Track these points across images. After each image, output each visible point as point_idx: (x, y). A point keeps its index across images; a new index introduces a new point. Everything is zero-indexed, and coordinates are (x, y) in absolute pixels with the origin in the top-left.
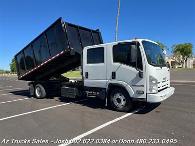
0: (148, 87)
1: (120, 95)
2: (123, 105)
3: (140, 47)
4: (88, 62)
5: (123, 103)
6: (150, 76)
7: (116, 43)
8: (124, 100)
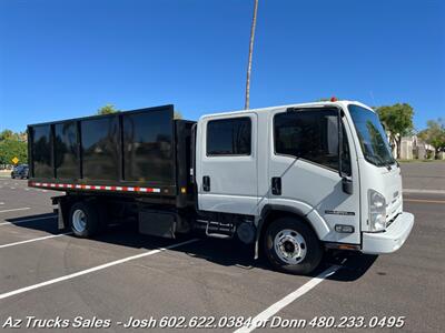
0: (365, 217)
1: (293, 235)
3: (344, 120)
4: (210, 152)
5: (300, 253)
6: (371, 192)
7: (283, 108)
8: (302, 246)
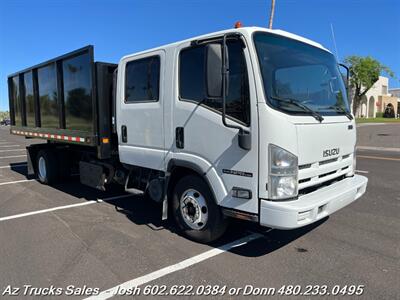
0: (265, 180)
1: (196, 196)
2: (200, 224)
3: (246, 50)
5: (201, 217)
6: (272, 147)
7: (186, 43)
8: (204, 210)
